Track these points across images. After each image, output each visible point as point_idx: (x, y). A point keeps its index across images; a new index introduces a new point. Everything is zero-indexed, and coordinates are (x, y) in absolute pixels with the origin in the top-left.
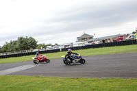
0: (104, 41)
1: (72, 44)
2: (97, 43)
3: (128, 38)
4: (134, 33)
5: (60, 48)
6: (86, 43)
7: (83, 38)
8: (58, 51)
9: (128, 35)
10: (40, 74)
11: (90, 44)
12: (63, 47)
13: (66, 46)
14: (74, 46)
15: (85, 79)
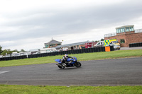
0: (72, 48)
1: (39, 50)
2: (65, 49)
3: (96, 45)
4: (102, 40)
5: (26, 54)
6: (54, 50)
7: (51, 45)
8: (24, 57)
9: (96, 42)
10: (5, 82)
11: (59, 51)
12: (30, 54)
13: (32, 52)
14: (42, 52)
15: (53, 86)
